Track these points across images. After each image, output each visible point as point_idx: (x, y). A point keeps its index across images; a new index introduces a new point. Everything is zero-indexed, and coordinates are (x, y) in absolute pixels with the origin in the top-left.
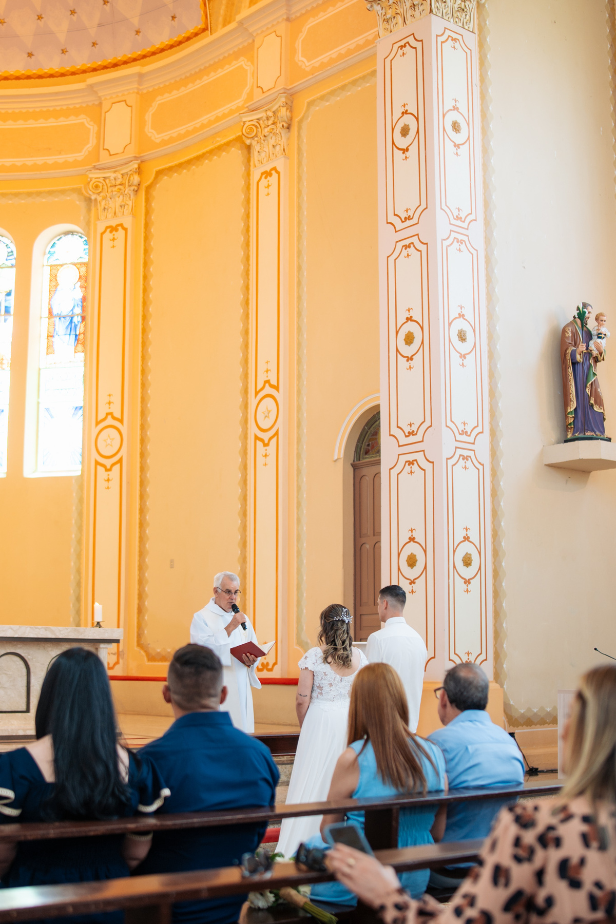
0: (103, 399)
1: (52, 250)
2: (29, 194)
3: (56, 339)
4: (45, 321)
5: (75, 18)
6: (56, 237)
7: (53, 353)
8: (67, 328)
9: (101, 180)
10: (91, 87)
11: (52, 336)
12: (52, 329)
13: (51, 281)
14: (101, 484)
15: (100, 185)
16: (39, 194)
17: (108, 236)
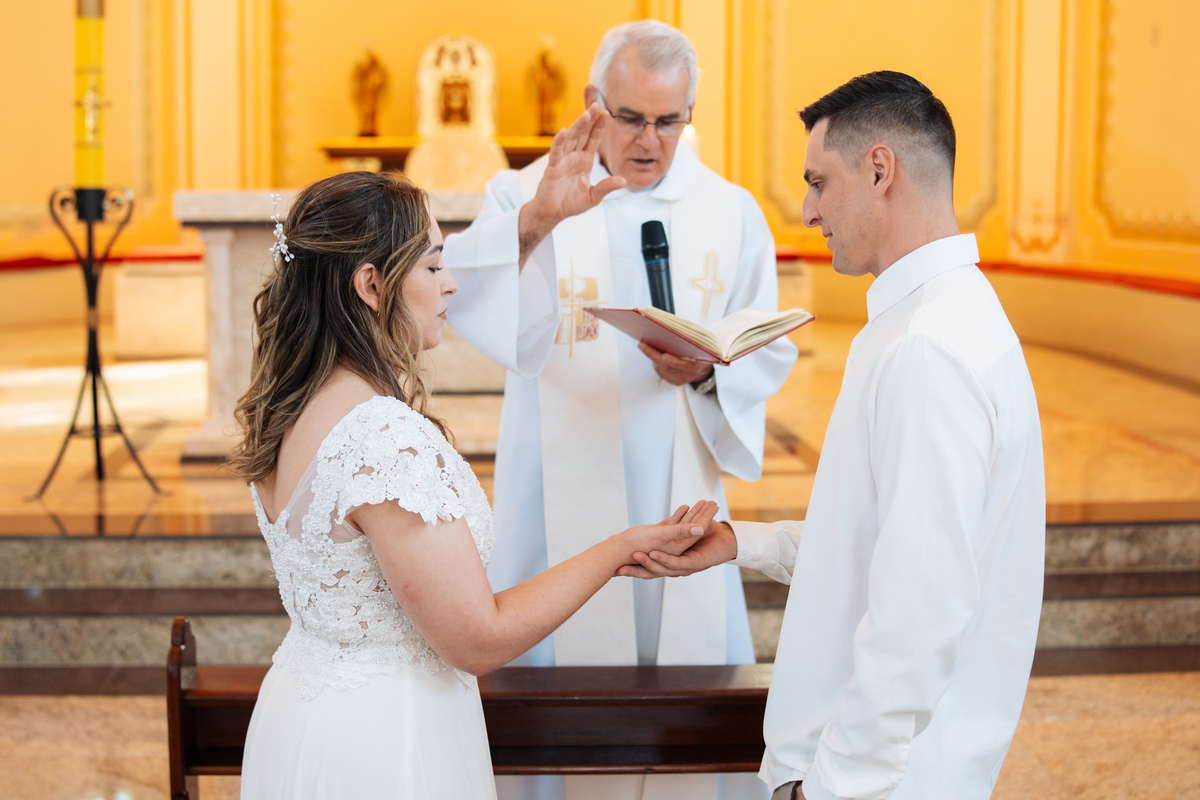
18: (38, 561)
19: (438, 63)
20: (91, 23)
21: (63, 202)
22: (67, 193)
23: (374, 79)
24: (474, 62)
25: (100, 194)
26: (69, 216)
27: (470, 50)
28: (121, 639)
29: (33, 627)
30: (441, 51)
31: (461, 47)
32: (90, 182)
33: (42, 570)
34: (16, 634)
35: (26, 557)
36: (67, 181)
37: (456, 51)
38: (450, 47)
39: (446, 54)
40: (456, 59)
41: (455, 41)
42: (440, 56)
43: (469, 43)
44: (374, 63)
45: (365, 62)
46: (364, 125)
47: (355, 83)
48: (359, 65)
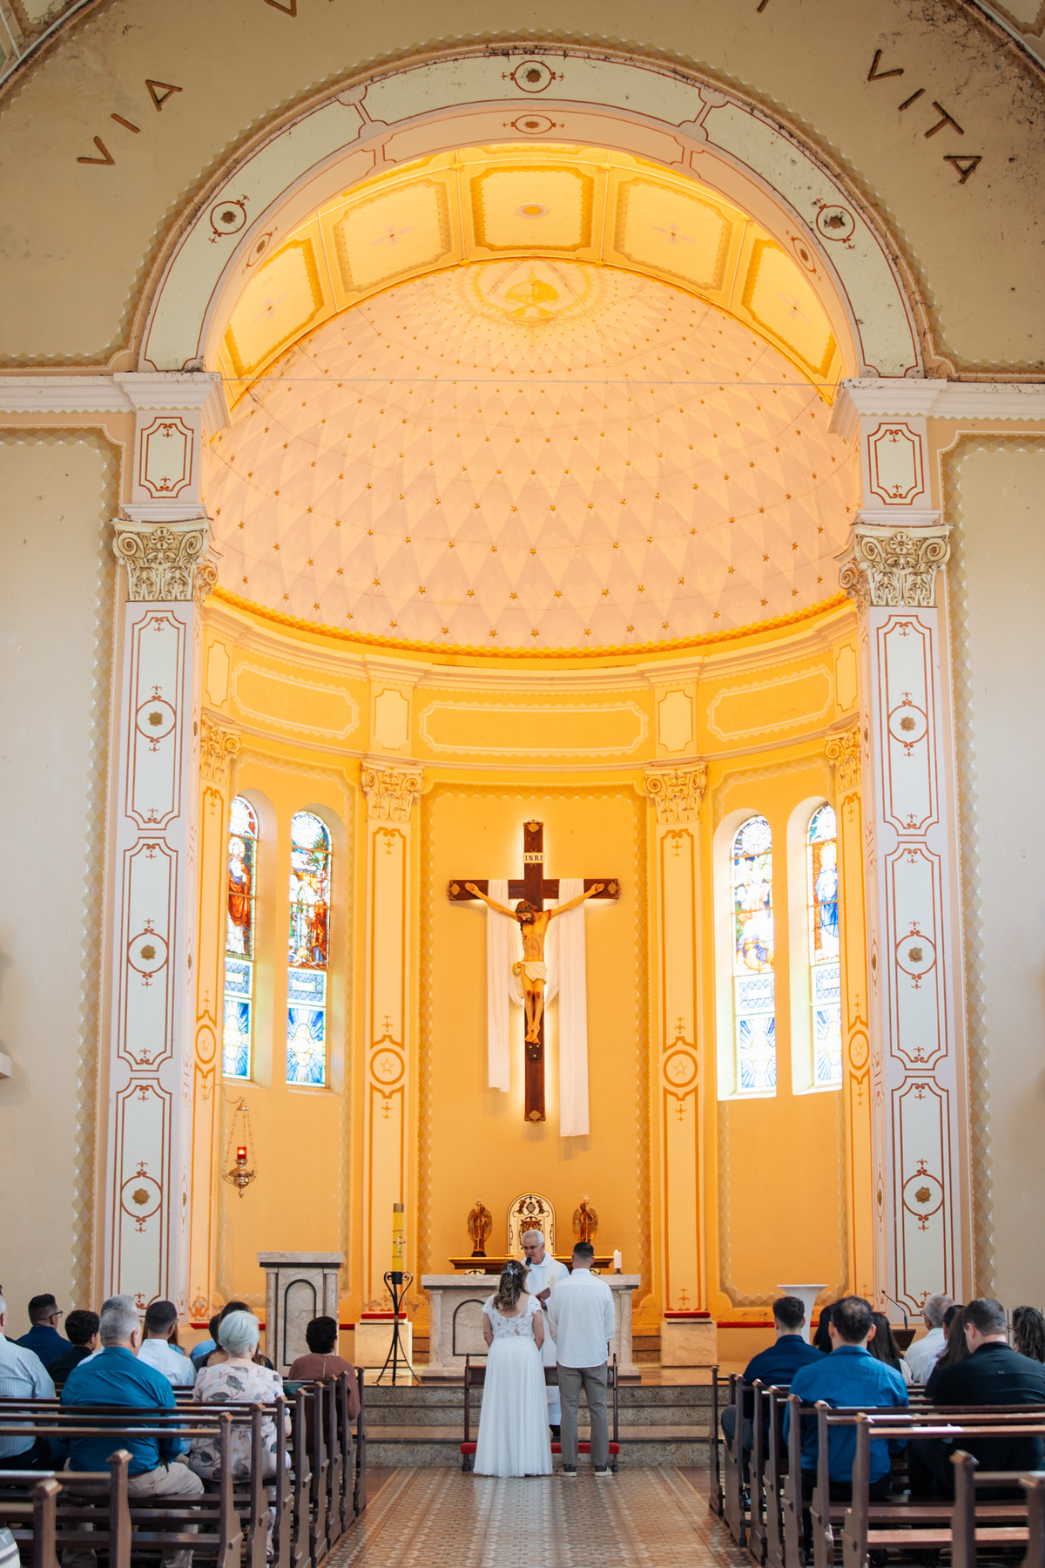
0: (853, 1001)
1: (813, 826)
2: (779, 766)
3: (823, 931)
4: (812, 910)
5: (797, 552)
6: (816, 810)
7: (820, 947)
8: (831, 916)
9: (837, 742)
10: (819, 631)
11: (819, 928)
12: (818, 919)
13: (814, 862)
14: (856, 1099)
15: (837, 748)
16: (788, 764)
17: (847, 808)
19: (520, 1211)
20: (398, 1214)
21: (389, 1277)
22: (390, 1274)
23: (484, 1220)
24: (542, 1211)
25: (401, 1274)
26: (390, 1282)
27: (539, 1202)
28: (418, 1415)
30: (523, 1204)
31: (534, 1201)
32: (398, 1270)
33: (388, 1398)
36: (389, 1269)
37: (531, 1203)
38: (528, 1201)
39: (526, 1205)
40: (531, 1209)
41: (531, 1198)
42: (521, 1207)
43: (539, 1198)
44: (482, 1210)
45: (477, 1209)
46: (475, 1247)
47: (472, 1222)
48: (474, 1210)
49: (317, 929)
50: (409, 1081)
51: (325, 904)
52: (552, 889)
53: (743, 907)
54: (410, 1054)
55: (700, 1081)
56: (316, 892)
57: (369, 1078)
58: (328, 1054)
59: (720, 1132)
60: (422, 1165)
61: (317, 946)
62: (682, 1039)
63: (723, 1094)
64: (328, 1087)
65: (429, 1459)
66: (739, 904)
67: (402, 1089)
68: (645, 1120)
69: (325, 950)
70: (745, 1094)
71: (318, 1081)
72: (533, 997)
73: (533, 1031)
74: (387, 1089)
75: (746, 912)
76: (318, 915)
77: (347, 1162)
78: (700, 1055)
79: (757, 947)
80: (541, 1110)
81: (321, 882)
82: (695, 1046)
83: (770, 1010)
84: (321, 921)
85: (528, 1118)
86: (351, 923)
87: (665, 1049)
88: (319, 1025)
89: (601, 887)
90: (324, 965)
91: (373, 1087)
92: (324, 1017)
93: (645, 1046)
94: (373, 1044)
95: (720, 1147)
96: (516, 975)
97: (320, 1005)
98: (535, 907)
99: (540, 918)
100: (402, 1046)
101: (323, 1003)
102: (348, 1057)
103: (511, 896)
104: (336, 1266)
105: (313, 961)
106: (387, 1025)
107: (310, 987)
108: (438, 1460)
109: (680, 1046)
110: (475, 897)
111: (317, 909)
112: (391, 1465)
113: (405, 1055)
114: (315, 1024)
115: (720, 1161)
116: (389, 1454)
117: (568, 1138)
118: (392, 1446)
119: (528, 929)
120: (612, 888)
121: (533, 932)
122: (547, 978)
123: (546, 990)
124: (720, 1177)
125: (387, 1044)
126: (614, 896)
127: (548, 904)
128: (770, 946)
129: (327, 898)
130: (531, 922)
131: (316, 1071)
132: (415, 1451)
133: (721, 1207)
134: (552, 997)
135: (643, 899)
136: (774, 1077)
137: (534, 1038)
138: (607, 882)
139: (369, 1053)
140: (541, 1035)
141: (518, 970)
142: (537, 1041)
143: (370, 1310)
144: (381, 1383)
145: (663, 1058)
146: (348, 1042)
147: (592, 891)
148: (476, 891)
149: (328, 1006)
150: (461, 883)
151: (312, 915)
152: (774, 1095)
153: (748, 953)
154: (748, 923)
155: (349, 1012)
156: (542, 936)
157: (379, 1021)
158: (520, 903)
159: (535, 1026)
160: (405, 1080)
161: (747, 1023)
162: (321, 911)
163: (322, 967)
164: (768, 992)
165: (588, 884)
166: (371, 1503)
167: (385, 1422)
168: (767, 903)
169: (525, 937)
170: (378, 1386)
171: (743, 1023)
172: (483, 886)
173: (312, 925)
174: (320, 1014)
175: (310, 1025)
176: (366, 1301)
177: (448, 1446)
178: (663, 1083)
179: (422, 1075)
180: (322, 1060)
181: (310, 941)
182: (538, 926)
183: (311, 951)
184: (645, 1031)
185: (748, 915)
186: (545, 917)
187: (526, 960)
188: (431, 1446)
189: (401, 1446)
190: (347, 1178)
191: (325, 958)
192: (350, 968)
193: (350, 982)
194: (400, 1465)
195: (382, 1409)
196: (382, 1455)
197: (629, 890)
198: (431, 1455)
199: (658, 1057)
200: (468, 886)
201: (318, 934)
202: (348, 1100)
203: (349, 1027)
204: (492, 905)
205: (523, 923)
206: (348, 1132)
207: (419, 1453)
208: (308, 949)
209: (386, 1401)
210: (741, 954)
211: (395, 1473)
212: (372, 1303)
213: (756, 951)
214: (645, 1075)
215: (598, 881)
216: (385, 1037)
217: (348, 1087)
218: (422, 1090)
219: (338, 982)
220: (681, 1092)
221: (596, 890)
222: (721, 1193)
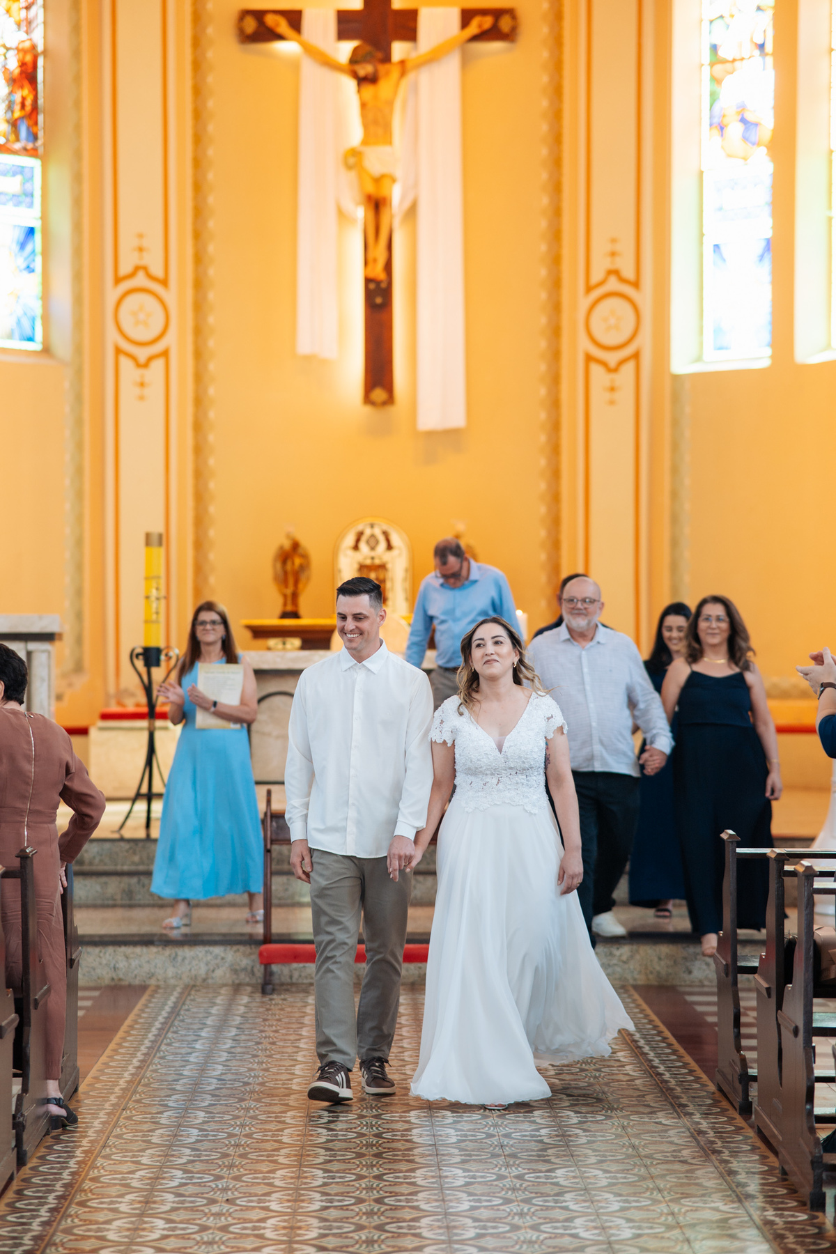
18: (134, 853)
19: (356, 548)
21: (137, 656)
22: (139, 650)
23: (297, 561)
24: (390, 547)
25: (158, 651)
26: (140, 664)
27: (386, 534)
29: (139, 882)
30: (359, 536)
31: (377, 531)
32: (153, 644)
33: (136, 859)
34: (129, 885)
35: (127, 851)
36: (139, 643)
37: (373, 536)
38: (368, 532)
39: (364, 539)
40: (372, 542)
41: (372, 526)
42: (358, 540)
43: (385, 527)
44: (296, 546)
45: (287, 545)
46: (285, 604)
47: (279, 565)
48: (281, 548)
49: (22, 87)
50: (178, 341)
51: (34, 47)
52: (407, 26)
53: (721, 53)
54: (178, 295)
55: (645, 341)
56: (19, 25)
57: (112, 336)
58: (46, 297)
59: (675, 423)
60: (200, 475)
61: (21, 118)
62: (615, 272)
63: (681, 364)
64: (47, 350)
65: (202, 971)
66: (714, 48)
67: (165, 354)
68: (554, 404)
69: (36, 123)
70: (716, 362)
71: (31, 339)
72: (377, 205)
73: (375, 260)
74: (142, 353)
75: (724, 62)
76: (23, 65)
77: (79, 471)
78: (645, 298)
79: (743, 120)
80: (389, 387)
81: (28, 8)
82: (636, 284)
83: (764, 227)
84: (27, 75)
85: (367, 399)
86: (77, 78)
87: (589, 289)
88: (29, 248)
89: (488, 22)
90: (35, 149)
91: (118, 351)
92: (38, 236)
93: (555, 284)
94: (118, 280)
95: (675, 447)
96: (349, 167)
97: (31, 217)
98: (380, 55)
99: (388, 73)
100: (164, 282)
101: (37, 210)
102: (78, 300)
103: (342, 35)
104: (48, 637)
105: (18, 139)
106: (141, 249)
107: (13, 185)
108: (219, 973)
109: (613, 284)
110: (280, 37)
111: (21, 55)
112: (137, 982)
113: (170, 297)
114: (23, 246)
115: (675, 470)
116: (134, 963)
117: (430, 434)
118: (138, 950)
119: (369, 90)
120: (505, 24)
121: (376, 97)
122: (398, 173)
123: (397, 196)
124: (675, 495)
125: (140, 280)
126: (508, 36)
127: (399, 49)
128: (767, 121)
129: (38, 37)
130: (370, 80)
131: (26, 324)
132: (180, 959)
133: (675, 543)
134: (407, 204)
135: (557, 41)
136: (766, 337)
137: (379, 272)
138: (497, 13)
139: (112, 294)
140: (388, 267)
141: (353, 159)
142: (382, 276)
143: (120, 703)
144: (127, 833)
145: (584, 303)
146: (77, 277)
147: (473, 29)
148: (283, 27)
149: (44, 218)
150: (259, 15)
151: (13, 65)
152: (765, 363)
153: (727, 131)
154: (728, 80)
155: (77, 227)
156: (390, 103)
157: (126, 243)
158: (356, 50)
159: (380, 254)
160: (170, 340)
161: (722, 248)
162: (28, 58)
163: (33, 153)
164: (761, 194)
165: (467, 16)
166: (88, 1079)
167: (131, 899)
168: (761, 47)
169: (363, 105)
170: (122, 839)
171: (717, 246)
172: (294, 19)
173: (13, 82)
174: (31, 231)
175: (15, 248)
176: (112, 689)
177: (235, 948)
178: (584, 344)
179: (198, 331)
180: (38, 310)
181: (10, 108)
182: (384, 87)
183: (14, 124)
184: (555, 260)
185: (728, 66)
186: (395, 72)
187: (365, 142)
188: (207, 948)
189: (153, 949)
190: (79, 495)
191: (35, 138)
192: (78, 155)
193: (77, 178)
194: (153, 982)
195: (126, 880)
196: (122, 964)
197: (534, 28)
198: (207, 964)
199: (576, 302)
200: (270, 20)
201: (24, 99)
202: (79, 372)
203: (77, 252)
204: (309, 50)
205: (362, 81)
206: (79, 422)
207: (187, 962)
208: (8, 121)
209: (133, 863)
210: (716, 132)
211: (143, 1001)
212: (120, 695)
213: (741, 127)
214: (555, 331)
215: (483, 12)
216: (137, 269)
217: (78, 350)
218: (199, 354)
219: (61, 177)
220: (612, 358)
221: (480, 26)
222: (675, 519)
